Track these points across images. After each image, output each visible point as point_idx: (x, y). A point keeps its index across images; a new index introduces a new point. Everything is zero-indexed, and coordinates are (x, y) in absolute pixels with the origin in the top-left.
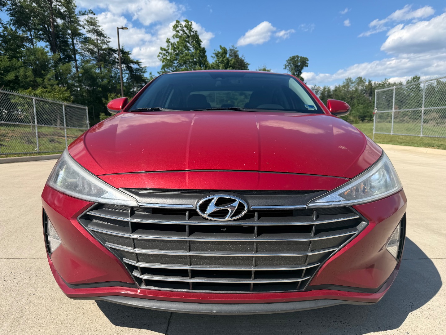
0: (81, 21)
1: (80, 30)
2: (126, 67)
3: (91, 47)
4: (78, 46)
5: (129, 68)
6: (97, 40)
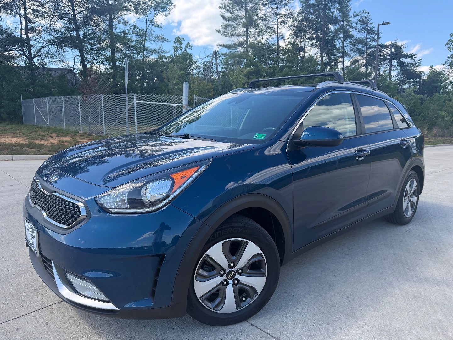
0: (354, 23)
1: (352, 31)
2: (397, 62)
3: (360, 47)
4: (348, 48)
5: (401, 64)
6: (367, 38)
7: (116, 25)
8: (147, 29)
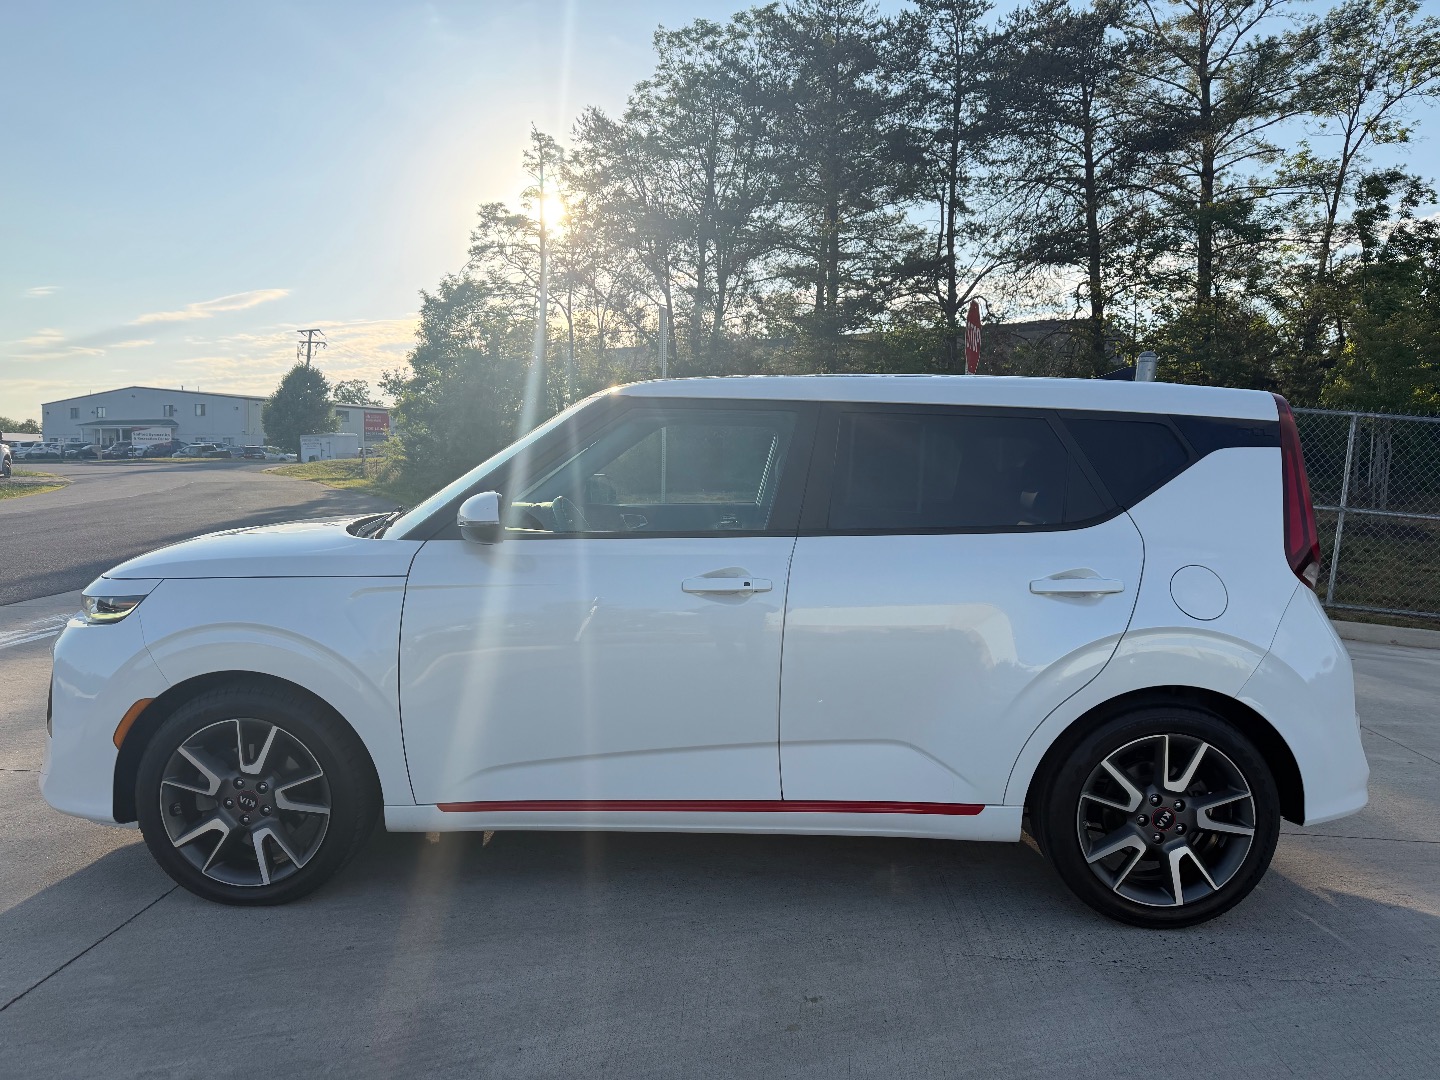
7: (1223, 168)
8: (1352, 154)
